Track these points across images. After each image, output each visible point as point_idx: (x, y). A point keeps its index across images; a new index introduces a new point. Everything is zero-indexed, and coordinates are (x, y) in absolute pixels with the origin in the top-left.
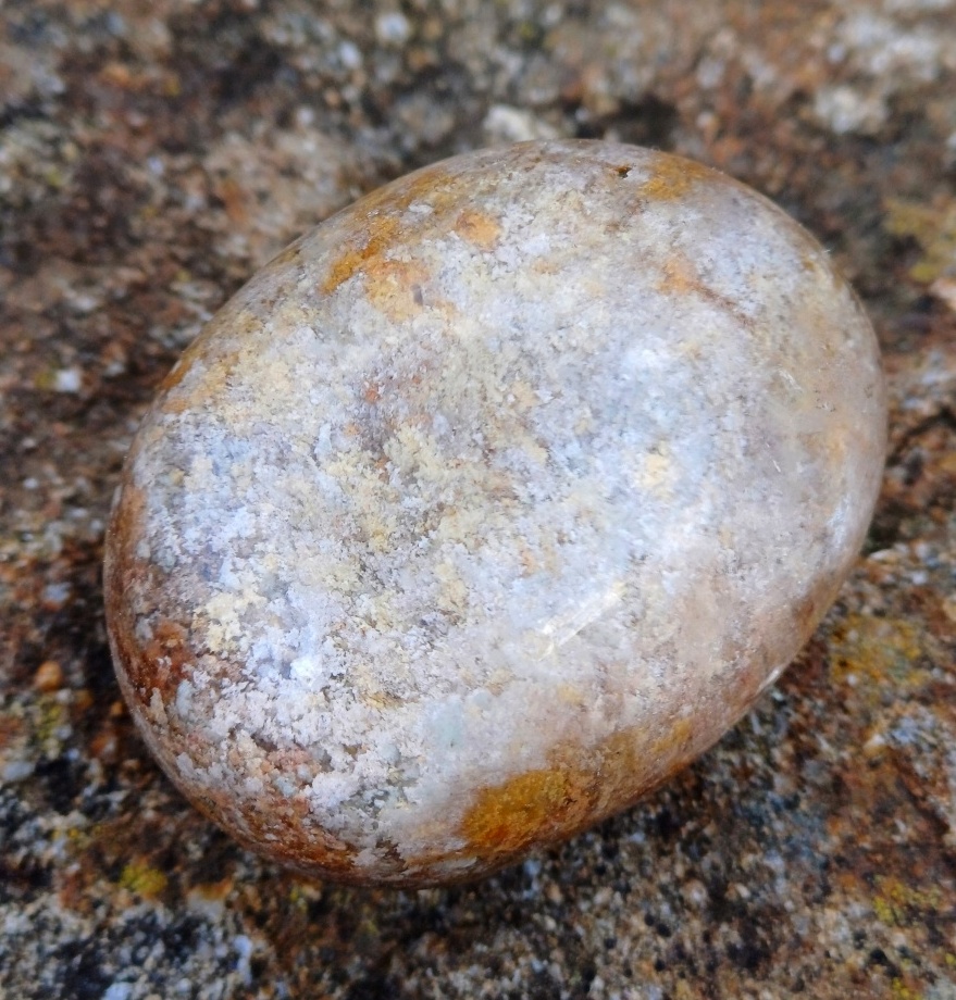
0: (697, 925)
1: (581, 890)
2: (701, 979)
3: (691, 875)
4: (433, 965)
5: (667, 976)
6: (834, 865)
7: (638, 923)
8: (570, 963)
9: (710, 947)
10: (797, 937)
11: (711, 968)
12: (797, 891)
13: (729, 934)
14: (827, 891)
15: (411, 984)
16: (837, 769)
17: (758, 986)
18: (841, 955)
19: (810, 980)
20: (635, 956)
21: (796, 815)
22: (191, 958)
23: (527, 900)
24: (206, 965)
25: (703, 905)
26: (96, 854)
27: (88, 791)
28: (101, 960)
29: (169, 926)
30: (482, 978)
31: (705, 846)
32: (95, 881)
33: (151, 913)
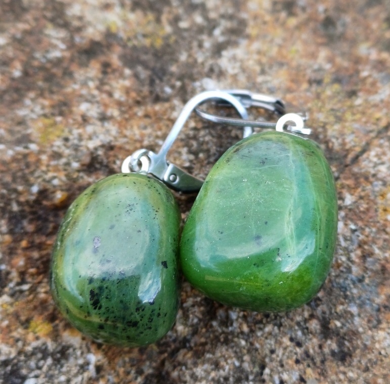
0: (315, 341)
1: (258, 326)
2: (318, 367)
3: (312, 316)
4: (185, 365)
5: (301, 366)
6: (383, 309)
7: (286, 341)
8: (253, 362)
9: (322, 352)
10: (365, 346)
11: (323, 362)
12: (364, 322)
13: (332, 345)
14: (379, 322)
15: (175, 374)
16: (383, 262)
17: (346, 370)
18: (387, 353)
19: (372, 366)
20: (285, 357)
21: (363, 286)
22: (66, 365)
23: (231, 331)
24: (73, 368)
25: (318, 331)
26: (16, 316)
27: (11, 285)
28: (21, 368)
29: (54, 350)
30: (209, 370)
31: (319, 302)
32: (16, 329)
33: (44, 344)
